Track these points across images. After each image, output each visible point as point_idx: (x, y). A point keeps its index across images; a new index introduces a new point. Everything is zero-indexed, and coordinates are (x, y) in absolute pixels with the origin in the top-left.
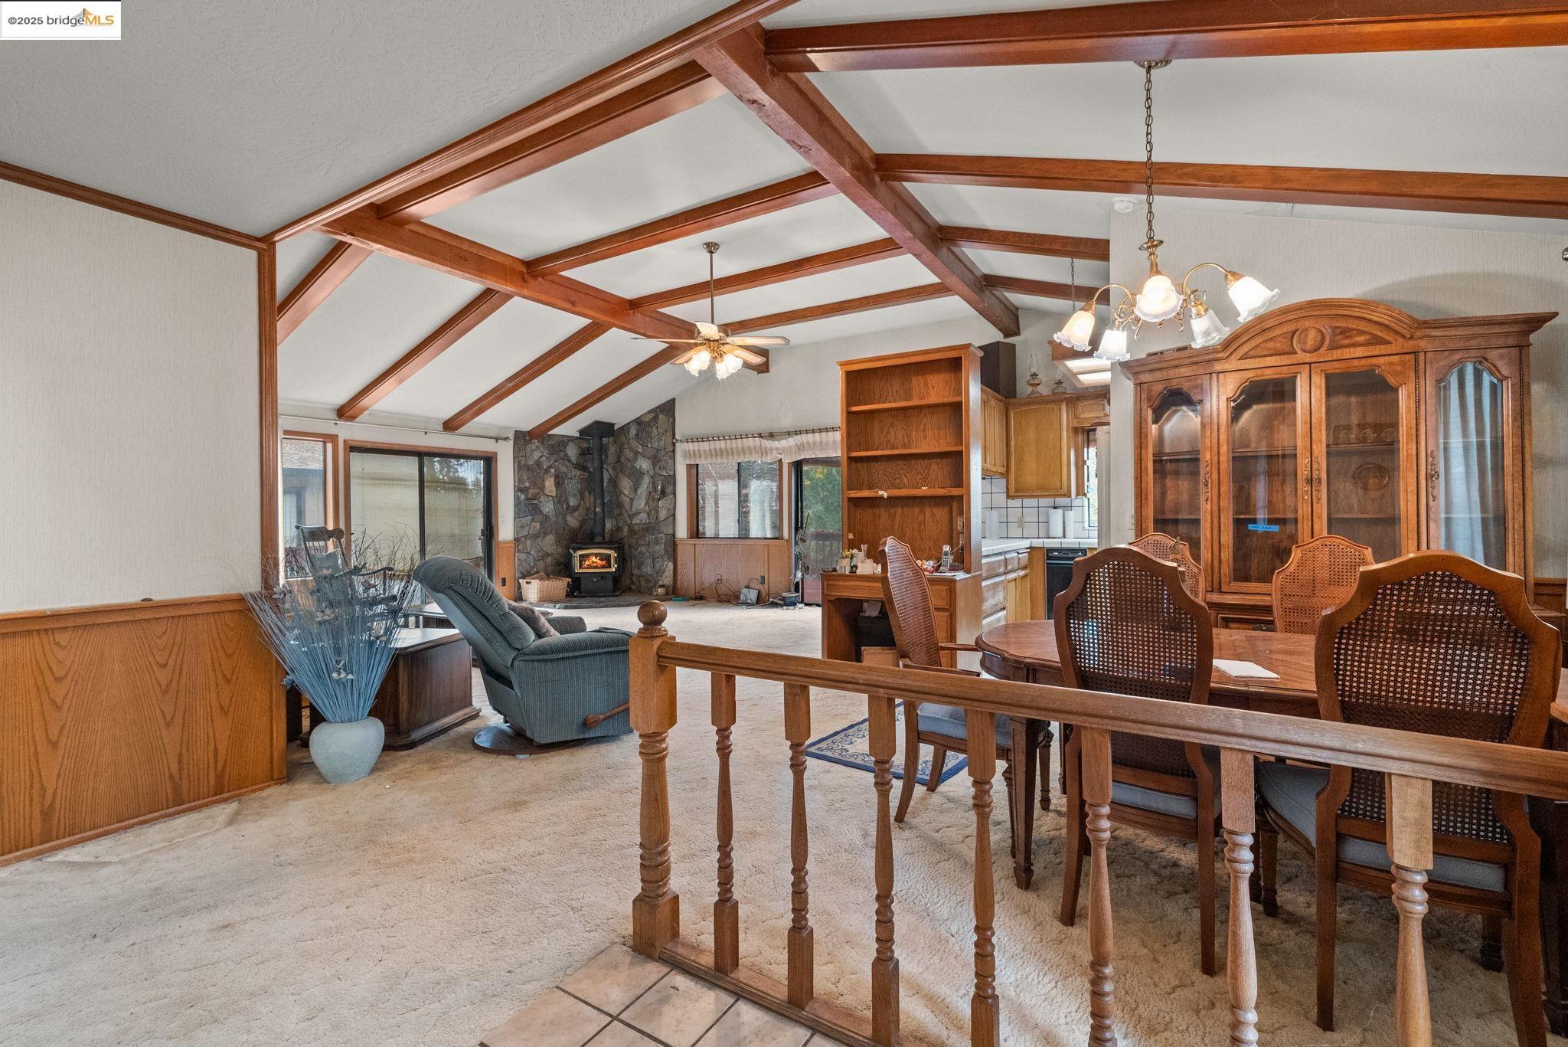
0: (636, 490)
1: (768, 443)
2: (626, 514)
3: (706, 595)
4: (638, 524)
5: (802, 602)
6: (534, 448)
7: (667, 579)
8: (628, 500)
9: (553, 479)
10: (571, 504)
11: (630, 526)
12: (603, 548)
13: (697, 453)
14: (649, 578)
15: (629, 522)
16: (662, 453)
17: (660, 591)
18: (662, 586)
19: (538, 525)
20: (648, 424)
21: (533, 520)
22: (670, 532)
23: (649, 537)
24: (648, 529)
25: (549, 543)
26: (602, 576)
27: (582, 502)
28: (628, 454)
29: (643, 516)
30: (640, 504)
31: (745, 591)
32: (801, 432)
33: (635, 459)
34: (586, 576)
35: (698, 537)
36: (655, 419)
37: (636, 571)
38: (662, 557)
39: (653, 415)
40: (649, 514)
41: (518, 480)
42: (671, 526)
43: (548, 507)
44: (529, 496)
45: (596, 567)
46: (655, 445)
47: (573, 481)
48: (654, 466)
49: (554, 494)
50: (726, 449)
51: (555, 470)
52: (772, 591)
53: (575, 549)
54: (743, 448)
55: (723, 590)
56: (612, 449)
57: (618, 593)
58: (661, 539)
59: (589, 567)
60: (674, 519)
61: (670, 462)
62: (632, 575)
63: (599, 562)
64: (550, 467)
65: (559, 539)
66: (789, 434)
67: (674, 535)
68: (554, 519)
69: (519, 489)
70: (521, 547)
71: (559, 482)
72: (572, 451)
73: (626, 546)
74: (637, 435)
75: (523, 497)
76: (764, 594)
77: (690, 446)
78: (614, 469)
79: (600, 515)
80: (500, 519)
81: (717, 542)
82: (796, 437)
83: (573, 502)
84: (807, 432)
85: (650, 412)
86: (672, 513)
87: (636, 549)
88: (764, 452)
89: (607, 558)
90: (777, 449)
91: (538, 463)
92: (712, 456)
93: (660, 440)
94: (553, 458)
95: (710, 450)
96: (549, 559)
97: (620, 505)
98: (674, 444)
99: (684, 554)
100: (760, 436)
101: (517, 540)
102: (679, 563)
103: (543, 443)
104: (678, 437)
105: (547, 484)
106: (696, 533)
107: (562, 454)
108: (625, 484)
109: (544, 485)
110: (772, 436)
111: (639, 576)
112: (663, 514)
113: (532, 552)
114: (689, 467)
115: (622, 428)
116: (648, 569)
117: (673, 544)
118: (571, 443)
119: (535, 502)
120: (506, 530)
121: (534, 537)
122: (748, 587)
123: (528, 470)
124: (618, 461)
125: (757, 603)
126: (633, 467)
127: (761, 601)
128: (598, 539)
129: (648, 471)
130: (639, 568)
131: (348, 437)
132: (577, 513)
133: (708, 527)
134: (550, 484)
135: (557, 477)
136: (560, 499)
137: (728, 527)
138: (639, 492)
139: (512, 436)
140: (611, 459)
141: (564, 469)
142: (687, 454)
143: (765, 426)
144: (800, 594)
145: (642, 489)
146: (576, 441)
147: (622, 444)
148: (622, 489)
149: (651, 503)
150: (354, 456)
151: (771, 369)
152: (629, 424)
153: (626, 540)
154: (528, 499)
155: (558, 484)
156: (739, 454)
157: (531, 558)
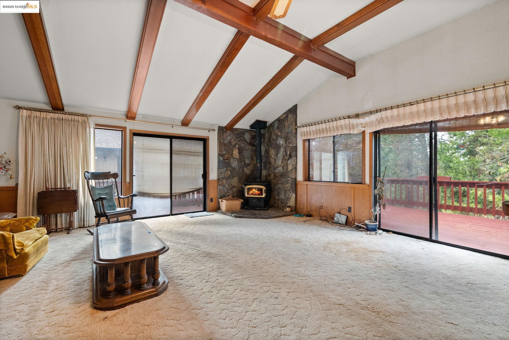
0: (277, 155)
1: (354, 121)
2: (272, 168)
3: (313, 214)
4: (277, 173)
5: (379, 228)
6: (228, 135)
7: (292, 203)
8: (273, 160)
9: (237, 150)
10: (247, 162)
11: (274, 174)
12: (259, 185)
13: (309, 133)
14: (283, 201)
15: (274, 171)
16: (290, 135)
17: (288, 209)
18: (289, 207)
19: (229, 173)
20: (283, 120)
21: (226, 170)
22: (294, 177)
23: (284, 180)
24: (283, 175)
25: (235, 181)
26: (259, 199)
27: (252, 162)
28: (274, 137)
29: (280, 168)
30: (279, 162)
31: (337, 215)
32: (381, 110)
33: (277, 139)
34: (251, 199)
35: (309, 180)
36: (287, 117)
37: (277, 197)
38: (289, 190)
39: (286, 115)
40: (283, 167)
41: (220, 150)
42: (294, 174)
43: (235, 164)
44: (225, 158)
45: (255, 195)
46: (287, 131)
47: (248, 151)
48: (286, 142)
49: (238, 157)
50: (326, 128)
51: (239, 146)
52: (357, 218)
53: (246, 185)
54: (337, 127)
55: (323, 213)
56: (267, 135)
57: (266, 209)
58: (289, 180)
59: (252, 194)
60: (296, 170)
61: (294, 139)
62: (275, 199)
63: (257, 192)
64: (236, 144)
65: (240, 180)
66: (371, 113)
67: (296, 179)
68: (238, 169)
69: (220, 155)
70: (220, 183)
71: (241, 151)
72: (247, 137)
73: (272, 184)
74: (278, 127)
75: (221, 159)
76: (351, 219)
77: (305, 129)
78: (268, 145)
79: (259, 168)
80: (210, 169)
81: (320, 184)
82: (376, 114)
83: (247, 161)
84: (386, 109)
85: (284, 114)
86: (295, 166)
87: (277, 186)
88: (353, 127)
89: (261, 190)
90: (361, 124)
91: (230, 142)
92: (317, 133)
93: (289, 128)
94: (238, 140)
95: (316, 130)
96: (235, 189)
97: (270, 163)
98: (296, 129)
99: (301, 190)
100: (349, 117)
101: (218, 179)
102: (298, 194)
103: (233, 133)
104: (298, 125)
105: (234, 152)
106: (308, 178)
107: (242, 138)
108: (272, 152)
109: (233, 153)
110: (357, 116)
111: (278, 200)
112: (290, 167)
113: (226, 186)
114: (304, 141)
115: (271, 124)
116: (282, 196)
117: (295, 183)
118: (246, 133)
119: (227, 161)
120: (213, 175)
121: (228, 178)
122: (340, 213)
123: (225, 145)
124: (269, 141)
125: (346, 224)
126: (276, 143)
127: (348, 224)
128: (258, 180)
129: (283, 145)
130: (278, 195)
131: (132, 128)
132: (249, 167)
133: (315, 175)
134: (236, 153)
135: (239, 149)
136: (241, 160)
137: (327, 176)
138: (279, 156)
139: (217, 129)
140: (266, 140)
141: (243, 145)
142: (303, 134)
143: (353, 112)
144: (378, 223)
145: (280, 155)
146: (250, 132)
147: (271, 132)
148: (271, 155)
149: (284, 162)
150: (135, 138)
151: (357, 74)
152: (274, 121)
153: (272, 180)
154: (224, 160)
155: (240, 153)
156: (334, 131)
157: (225, 189)
